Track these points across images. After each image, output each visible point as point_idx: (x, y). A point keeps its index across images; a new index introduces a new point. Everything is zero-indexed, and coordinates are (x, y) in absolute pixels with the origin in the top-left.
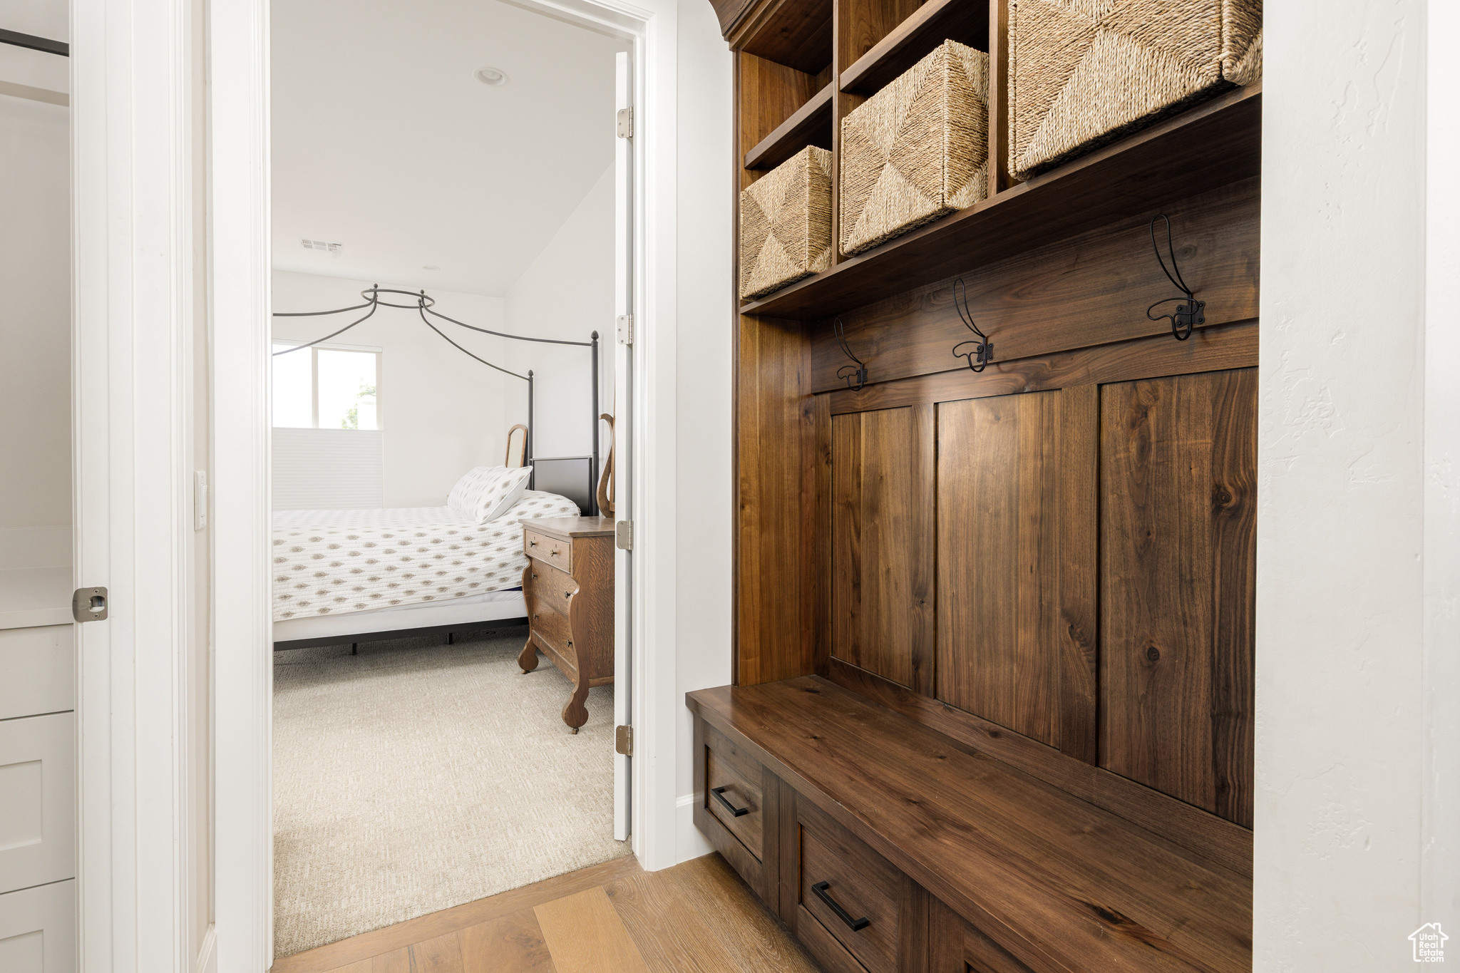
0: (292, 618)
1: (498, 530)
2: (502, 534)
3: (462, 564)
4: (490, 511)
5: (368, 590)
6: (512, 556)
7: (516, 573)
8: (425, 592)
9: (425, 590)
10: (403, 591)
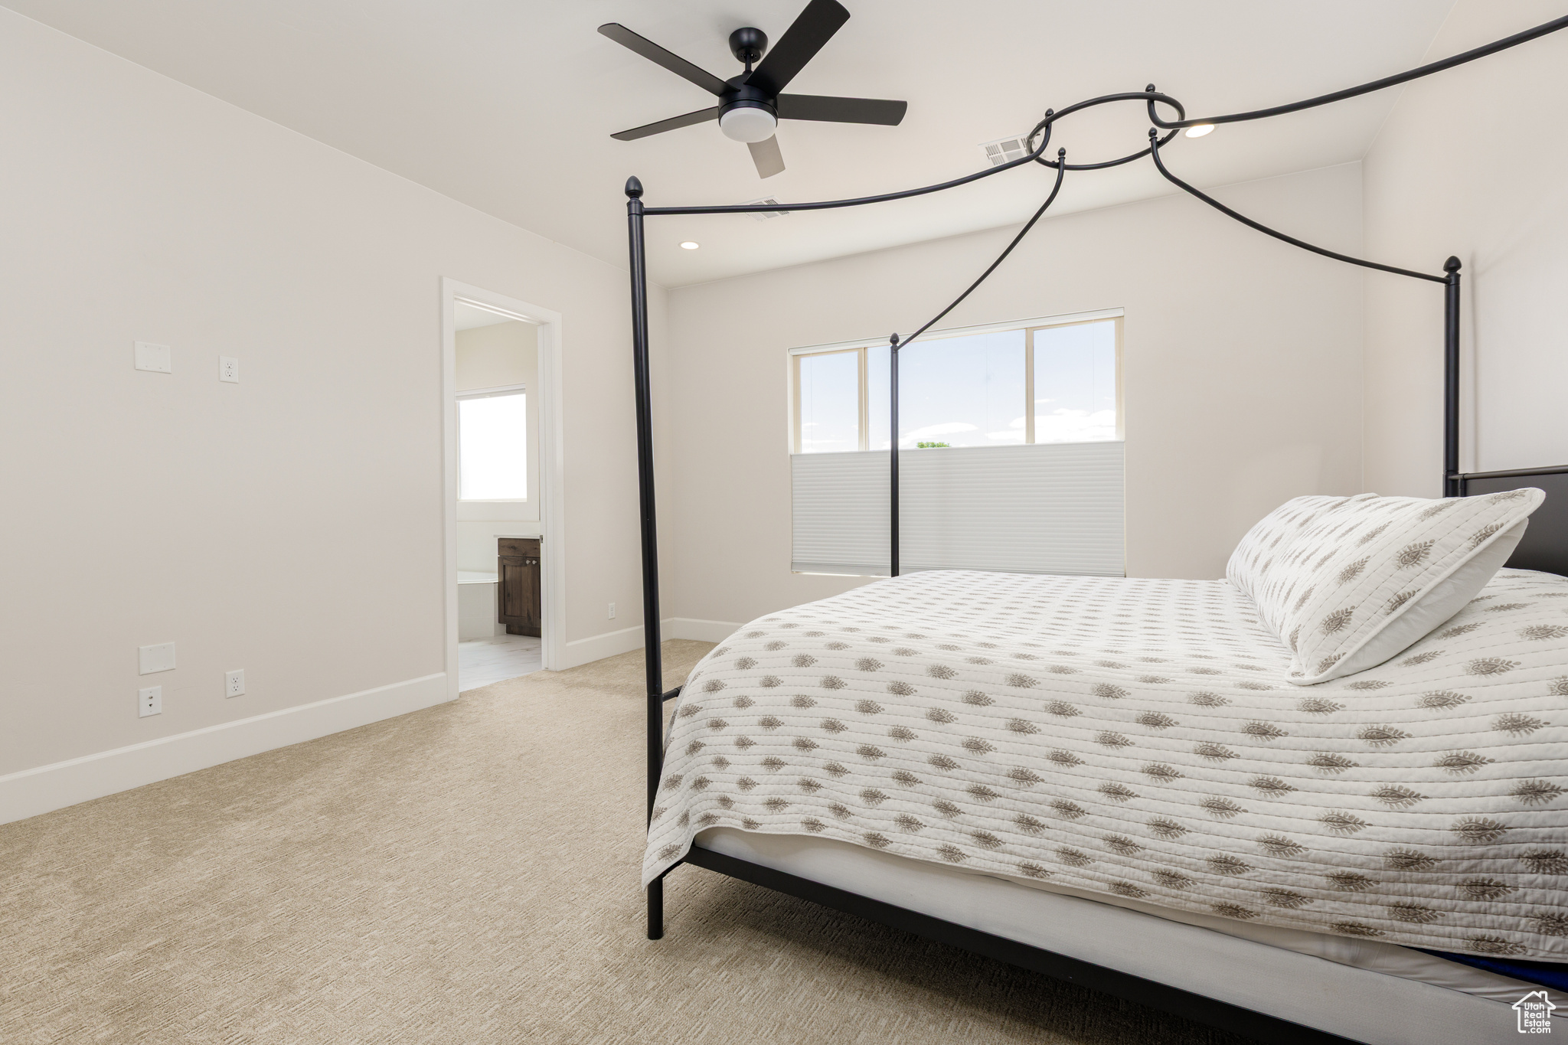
0: (819, 835)
1: (1381, 719)
2: (1399, 735)
3: (1240, 816)
4: (1349, 642)
5: (967, 817)
6: (1453, 837)
7: (1473, 905)
8: (1117, 869)
9: (1118, 863)
10: (1056, 846)
